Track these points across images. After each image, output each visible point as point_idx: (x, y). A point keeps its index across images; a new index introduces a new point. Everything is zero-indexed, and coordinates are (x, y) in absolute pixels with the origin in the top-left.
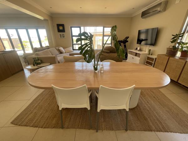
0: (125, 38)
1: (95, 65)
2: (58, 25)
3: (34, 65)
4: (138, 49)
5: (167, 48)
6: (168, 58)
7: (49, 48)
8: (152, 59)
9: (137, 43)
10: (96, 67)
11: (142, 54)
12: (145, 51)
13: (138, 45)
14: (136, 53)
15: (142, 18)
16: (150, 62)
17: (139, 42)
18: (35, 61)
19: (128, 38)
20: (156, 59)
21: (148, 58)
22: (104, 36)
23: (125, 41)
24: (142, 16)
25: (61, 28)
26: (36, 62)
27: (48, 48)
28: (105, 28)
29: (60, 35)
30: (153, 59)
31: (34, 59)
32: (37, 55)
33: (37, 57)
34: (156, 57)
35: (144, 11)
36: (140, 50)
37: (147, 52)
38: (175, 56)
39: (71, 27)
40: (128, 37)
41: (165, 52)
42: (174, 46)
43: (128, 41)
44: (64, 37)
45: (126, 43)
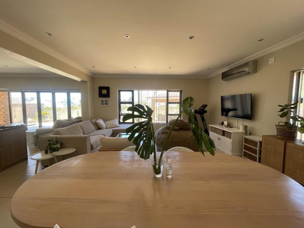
0: (202, 107)
1: (156, 164)
2: (101, 88)
3: (46, 153)
4: (226, 123)
5: (276, 125)
6: (283, 142)
7: (81, 121)
8: (255, 143)
9: (222, 115)
10: (157, 167)
11: (233, 133)
12: (238, 128)
13: (224, 117)
14: (224, 131)
15: (224, 80)
16: (250, 148)
17: (225, 113)
18: (50, 144)
19: (205, 106)
20: (261, 143)
21: (246, 140)
22: (168, 103)
23: (202, 111)
24: (222, 78)
25: (104, 92)
26: (51, 147)
27: (79, 120)
28: (170, 93)
29: (102, 101)
30: (257, 143)
31: (49, 141)
32: (57, 133)
33: (56, 138)
34: (261, 140)
35: (225, 72)
36: (229, 126)
37: (241, 130)
38: (295, 140)
39: (119, 91)
40: (207, 105)
41: (274, 132)
42: (286, 123)
43: (206, 112)
44: (106, 104)
45: (204, 114)
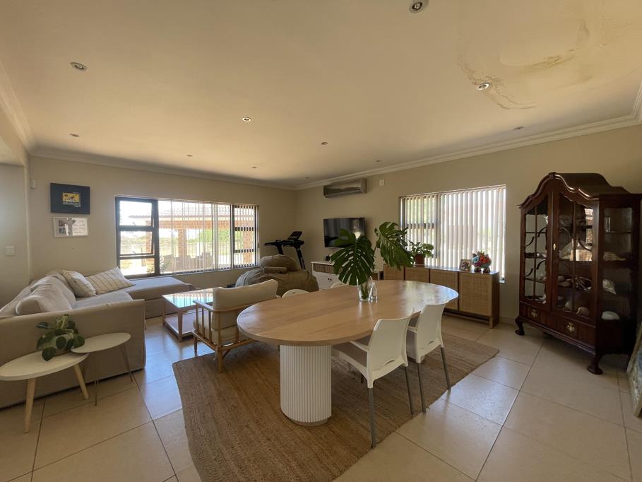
0: (293, 235)
9: (327, 246)
13: (328, 249)
15: (326, 197)
19: (298, 234)
20: (382, 273)
22: (235, 229)
23: (296, 241)
24: (325, 194)
25: (72, 198)
28: (238, 210)
30: (377, 274)
31: (42, 325)
34: (382, 270)
35: (328, 186)
39: (117, 200)
40: (300, 233)
43: (303, 243)
45: (301, 246)
